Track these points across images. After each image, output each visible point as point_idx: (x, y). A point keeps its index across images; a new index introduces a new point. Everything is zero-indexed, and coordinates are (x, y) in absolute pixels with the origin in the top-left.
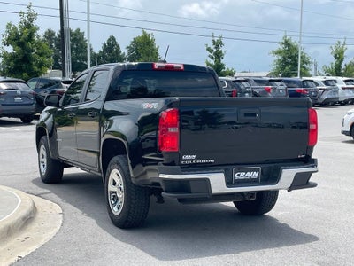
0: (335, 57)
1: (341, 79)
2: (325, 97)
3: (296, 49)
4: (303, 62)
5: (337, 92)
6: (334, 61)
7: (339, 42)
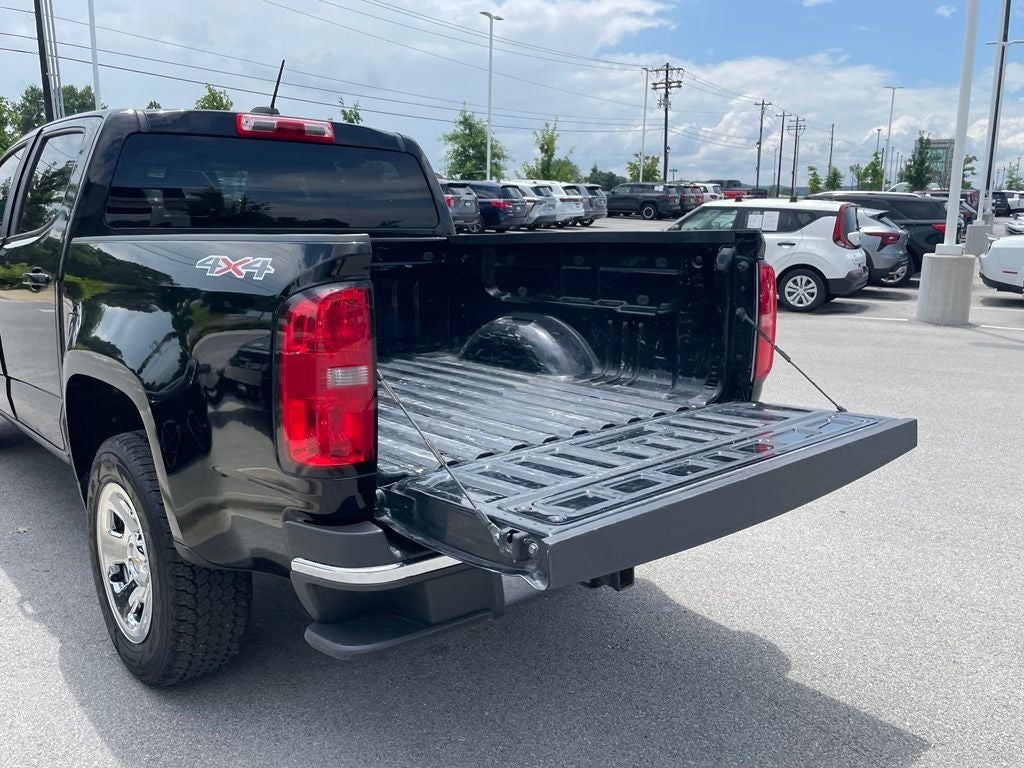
0: (542, 148)
1: (558, 185)
2: (536, 214)
3: (481, 132)
4: (494, 155)
5: (554, 206)
6: (540, 155)
7: (547, 125)
